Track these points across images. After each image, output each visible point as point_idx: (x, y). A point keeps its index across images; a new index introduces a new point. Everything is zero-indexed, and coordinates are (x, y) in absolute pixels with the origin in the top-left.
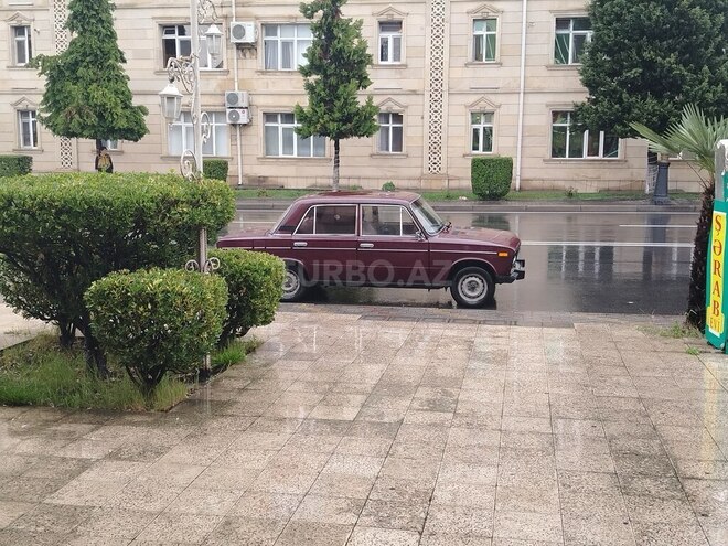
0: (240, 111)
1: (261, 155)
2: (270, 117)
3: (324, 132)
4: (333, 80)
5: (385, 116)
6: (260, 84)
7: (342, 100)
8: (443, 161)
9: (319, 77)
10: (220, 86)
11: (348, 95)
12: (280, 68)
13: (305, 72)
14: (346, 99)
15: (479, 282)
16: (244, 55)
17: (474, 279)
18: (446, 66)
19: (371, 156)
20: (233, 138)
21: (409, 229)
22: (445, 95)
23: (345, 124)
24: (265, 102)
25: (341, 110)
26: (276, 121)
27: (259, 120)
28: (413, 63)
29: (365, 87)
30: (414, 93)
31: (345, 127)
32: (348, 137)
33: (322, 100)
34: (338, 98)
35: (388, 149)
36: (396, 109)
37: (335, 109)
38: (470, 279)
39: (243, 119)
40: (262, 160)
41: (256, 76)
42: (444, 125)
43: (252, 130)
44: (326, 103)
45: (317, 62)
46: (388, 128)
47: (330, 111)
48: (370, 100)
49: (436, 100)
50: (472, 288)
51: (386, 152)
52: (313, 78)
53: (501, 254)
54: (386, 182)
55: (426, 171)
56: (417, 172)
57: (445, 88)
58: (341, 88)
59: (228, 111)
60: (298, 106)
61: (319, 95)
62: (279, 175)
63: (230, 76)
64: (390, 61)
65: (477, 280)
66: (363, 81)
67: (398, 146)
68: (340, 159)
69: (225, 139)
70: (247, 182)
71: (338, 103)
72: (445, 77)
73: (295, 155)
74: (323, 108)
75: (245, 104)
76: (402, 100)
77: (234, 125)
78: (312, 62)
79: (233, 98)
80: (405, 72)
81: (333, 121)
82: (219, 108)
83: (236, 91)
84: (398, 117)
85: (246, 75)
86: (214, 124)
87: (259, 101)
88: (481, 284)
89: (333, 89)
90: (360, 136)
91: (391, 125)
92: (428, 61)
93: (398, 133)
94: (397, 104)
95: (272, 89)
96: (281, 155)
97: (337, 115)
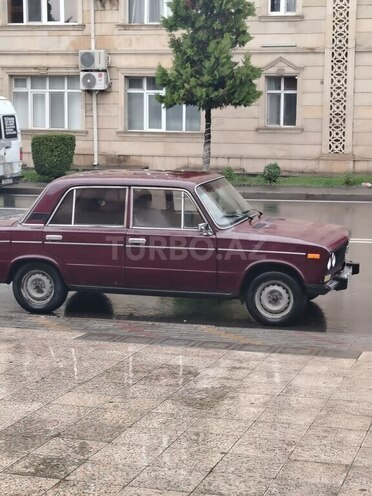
0: (96, 74)
1: (121, 129)
2: (133, 81)
3: (190, 100)
4: (202, 35)
5: (274, 81)
6: (121, 41)
7: (213, 60)
8: (348, 137)
9: (185, 32)
10: (73, 43)
11: (221, 52)
12: (146, 22)
13: (171, 25)
14: (217, 59)
15: (283, 291)
16: (104, 6)
17: (276, 288)
18: (352, 17)
19: (257, 130)
20: (88, 108)
21: (192, 220)
22: (351, 54)
23: (216, 89)
24: (127, 64)
25: (211, 72)
26: (141, 87)
27: (120, 85)
28: (310, 14)
29: (243, 44)
30: (312, 51)
31: (216, 93)
32: (221, 106)
33: (188, 59)
34: (208, 57)
35: (278, 122)
36: (289, 71)
37: (205, 71)
38: (272, 288)
39: (100, 85)
40: (123, 135)
41: (117, 32)
42: (349, 92)
43: (111, 98)
44: (193, 63)
45: (183, 13)
46: (279, 96)
47: (198, 73)
48: (248, 59)
49: (339, 61)
50: (275, 299)
51: (277, 126)
52: (179, 33)
53: (310, 256)
54: (268, 162)
55: (326, 150)
56: (314, 151)
57: (351, 44)
58: (212, 45)
59: (82, 74)
60: (160, 68)
61: (185, 53)
62: (143, 153)
63: (86, 32)
64: (282, 12)
65: (280, 289)
66: (241, 37)
67: (291, 118)
68: (212, 133)
69: (78, 109)
70: (104, 162)
71: (207, 64)
72: (351, 31)
73: (163, 129)
74: (189, 70)
75: (102, 66)
76: (297, 60)
77: (89, 92)
78: (176, 12)
79: (88, 59)
80: (302, 25)
81: (202, 85)
82: (72, 72)
83: (93, 49)
84: (291, 82)
85: (103, 30)
86: (66, 91)
87: (120, 62)
88: (285, 295)
89: (201, 46)
90: (236, 105)
91: (283, 92)
92: (330, 11)
93: (291, 101)
94: (290, 65)
95: (136, 47)
96: (146, 128)
97: (206, 78)
